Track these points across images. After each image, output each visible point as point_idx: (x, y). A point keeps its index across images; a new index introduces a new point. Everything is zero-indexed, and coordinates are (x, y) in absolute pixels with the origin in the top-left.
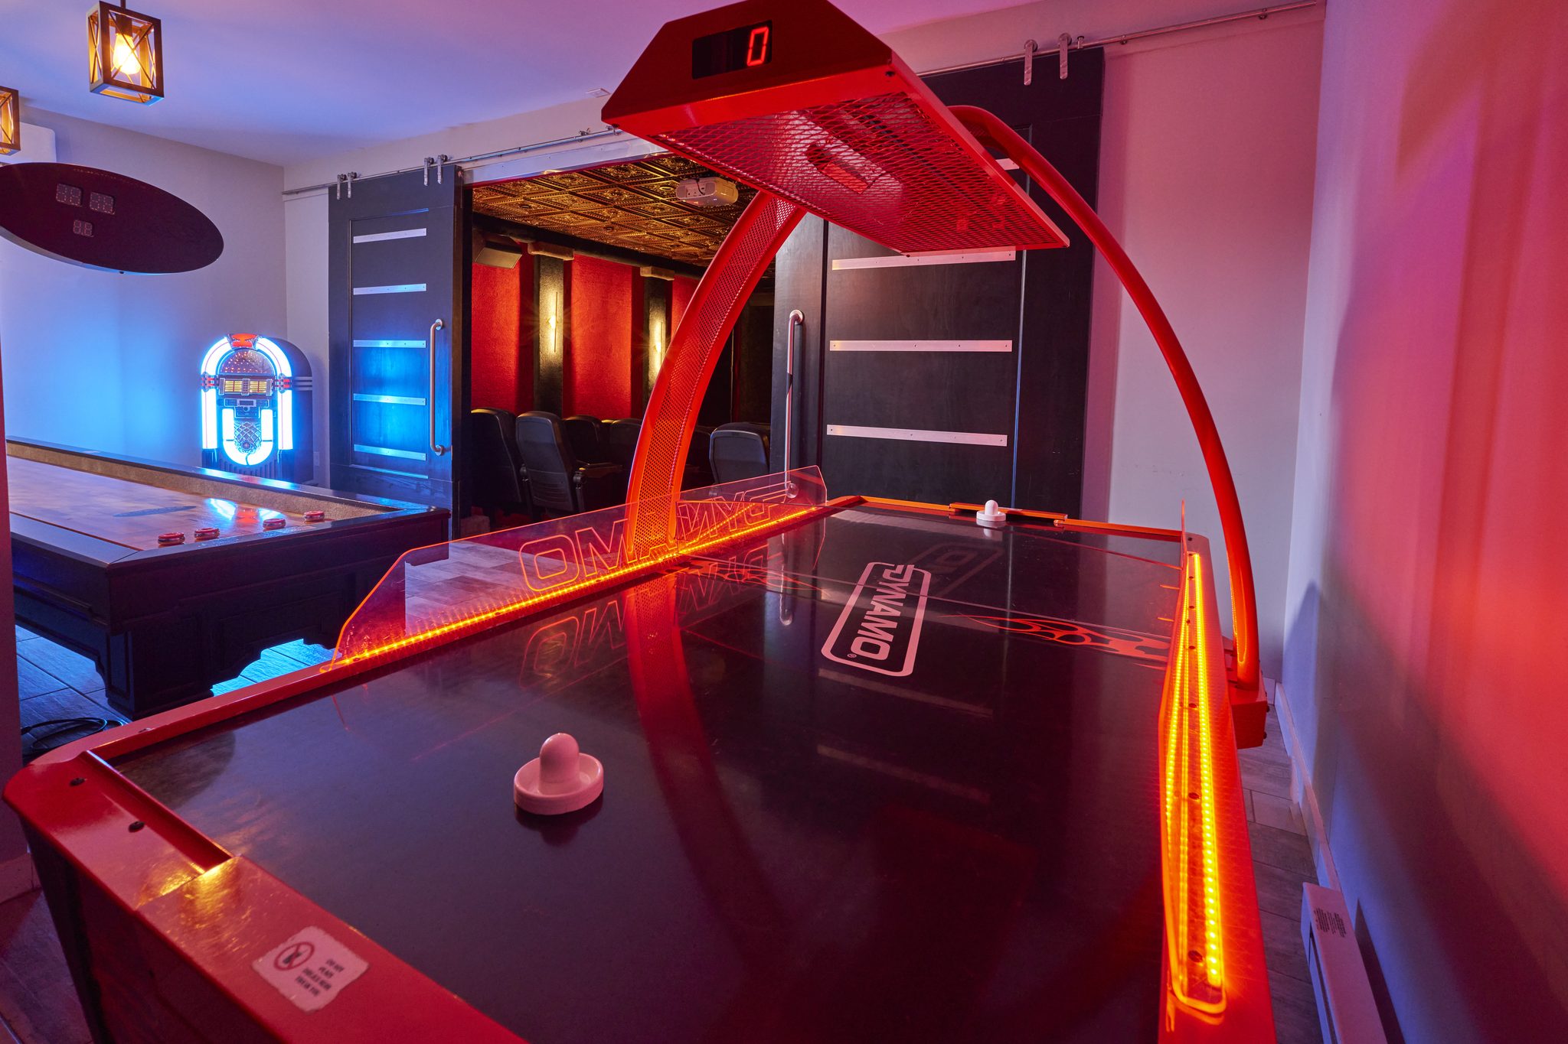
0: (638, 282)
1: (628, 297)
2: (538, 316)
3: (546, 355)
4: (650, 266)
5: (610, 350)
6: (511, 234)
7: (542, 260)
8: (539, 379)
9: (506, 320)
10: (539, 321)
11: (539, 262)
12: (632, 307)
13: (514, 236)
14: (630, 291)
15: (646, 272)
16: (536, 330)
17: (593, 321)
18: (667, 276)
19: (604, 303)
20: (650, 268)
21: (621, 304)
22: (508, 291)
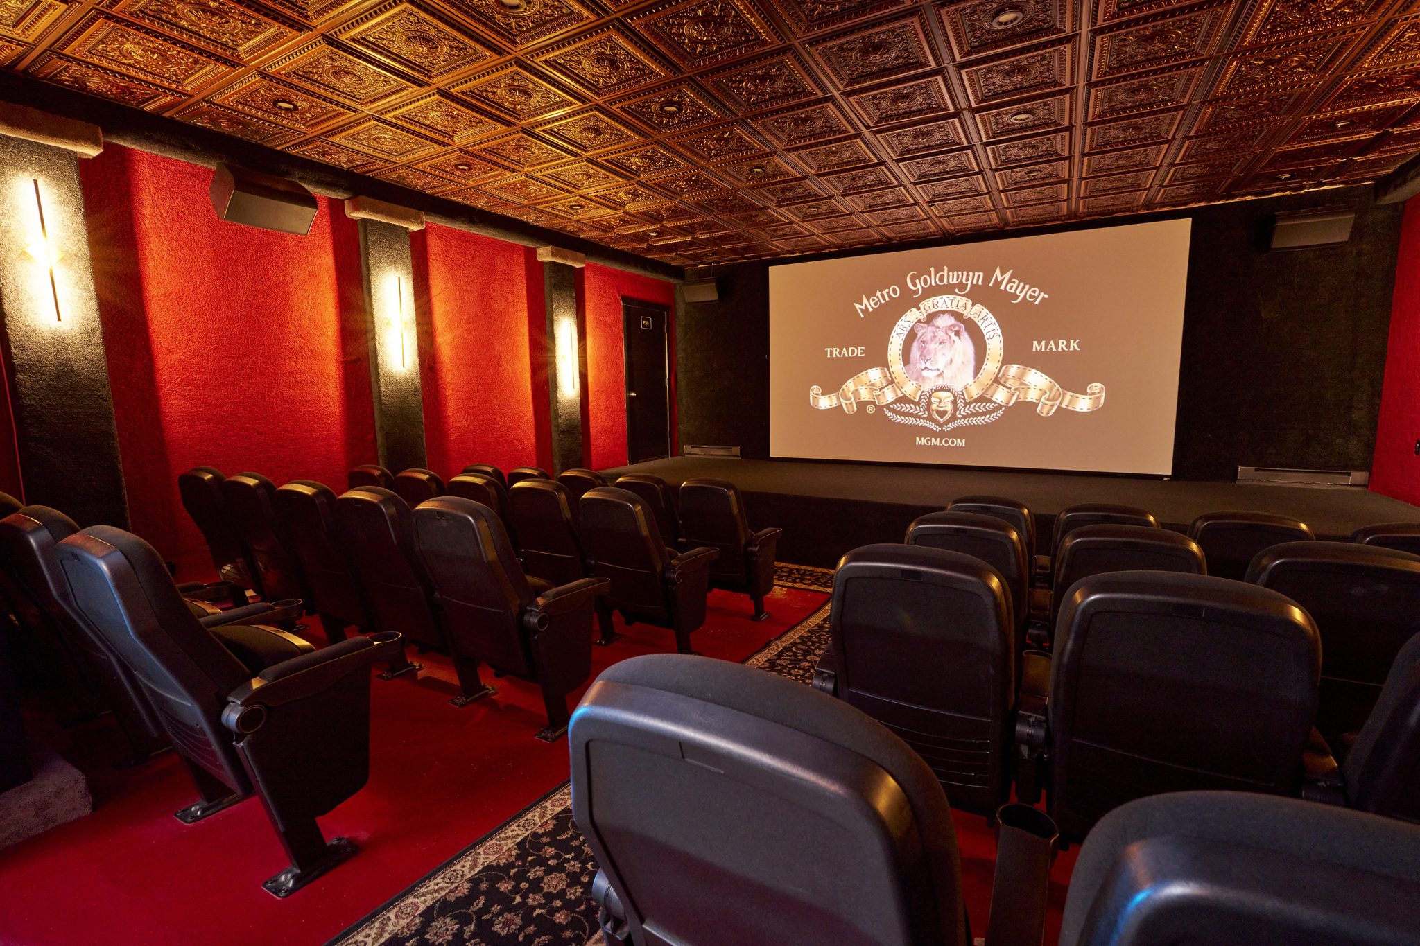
0: (534, 269)
1: (521, 289)
2: (372, 314)
3: (390, 375)
4: (549, 245)
5: (499, 362)
6: (301, 178)
7: (369, 228)
8: (381, 409)
9: (312, 320)
10: (373, 322)
11: (366, 229)
12: (528, 303)
13: (310, 183)
14: (524, 281)
15: (545, 255)
16: (370, 336)
17: (468, 322)
18: (574, 260)
19: (485, 298)
20: (549, 248)
21: (510, 299)
22: (313, 276)
